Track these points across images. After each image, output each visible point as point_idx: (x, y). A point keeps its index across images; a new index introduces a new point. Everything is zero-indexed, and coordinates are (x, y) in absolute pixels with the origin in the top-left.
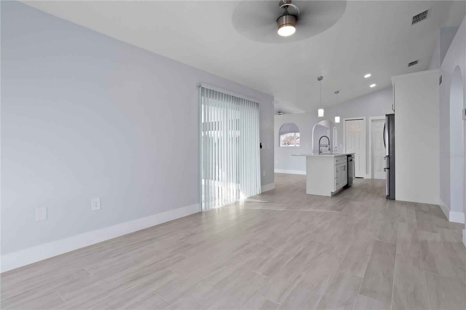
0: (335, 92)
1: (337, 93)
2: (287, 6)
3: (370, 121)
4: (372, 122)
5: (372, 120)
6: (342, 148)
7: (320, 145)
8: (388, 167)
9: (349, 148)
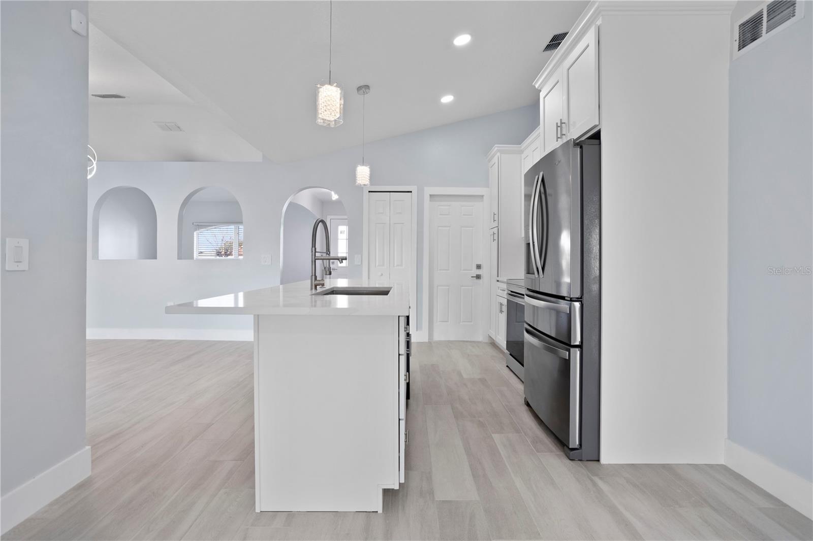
3: (427, 198)
4: (431, 200)
5: (431, 195)
6: (360, 264)
7: (317, 254)
8: (580, 347)
9: (377, 265)
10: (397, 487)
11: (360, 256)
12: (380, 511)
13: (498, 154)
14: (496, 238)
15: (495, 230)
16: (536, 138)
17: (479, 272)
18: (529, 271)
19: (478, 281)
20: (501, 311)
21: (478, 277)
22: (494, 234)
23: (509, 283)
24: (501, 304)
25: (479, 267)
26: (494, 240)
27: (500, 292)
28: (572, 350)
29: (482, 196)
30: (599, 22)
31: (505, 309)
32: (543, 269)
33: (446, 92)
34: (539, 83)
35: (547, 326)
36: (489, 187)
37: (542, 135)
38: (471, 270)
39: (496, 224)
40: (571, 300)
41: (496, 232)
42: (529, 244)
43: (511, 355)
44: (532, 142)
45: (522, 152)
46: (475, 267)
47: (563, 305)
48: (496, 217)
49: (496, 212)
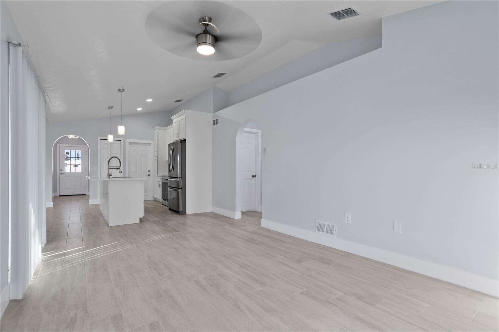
0: (108, 107)
1: (111, 108)
2: (208, 25)
3: (127, 143)
4: (129, 144)
5: (129, 142)
6: (96, 170)
7: (110, 167)
8: (181, 188)
9: (105, 170)
10: (143, 217)
11: (96, 167)
12: (139, 223)
13: (158, 130)
14: (157, 160)
15: (156, 158)
16: (171, 128)
17: (149, 173)
18: (169, 171)
19: (149, 177)
20: (159, 187)
21: (149, 175)
22: (156, 159)
23: (162, 176)
24: (159, 184)
25: (149, 171)
26: (156, 161)
27: (158, 180)
28: (180, 189)
29: (151, 144)
30: (186, 115)
31: (161, 186)
32: (173, 171)
33: (139, 107)
34: (173, 118)
35: (175, 185)
36: (153, 140)
37: (173, 127)
38: (146, 172)
39: (157, 155)
40: (179, 178)
41: (157, 158)
42: (169, 164)
43: (163, 200)
44: (169, 128)
45: (166, 130)
46: (148, 171)
47: (178, 180)
48: (157, 153)
49: (157, 151)
